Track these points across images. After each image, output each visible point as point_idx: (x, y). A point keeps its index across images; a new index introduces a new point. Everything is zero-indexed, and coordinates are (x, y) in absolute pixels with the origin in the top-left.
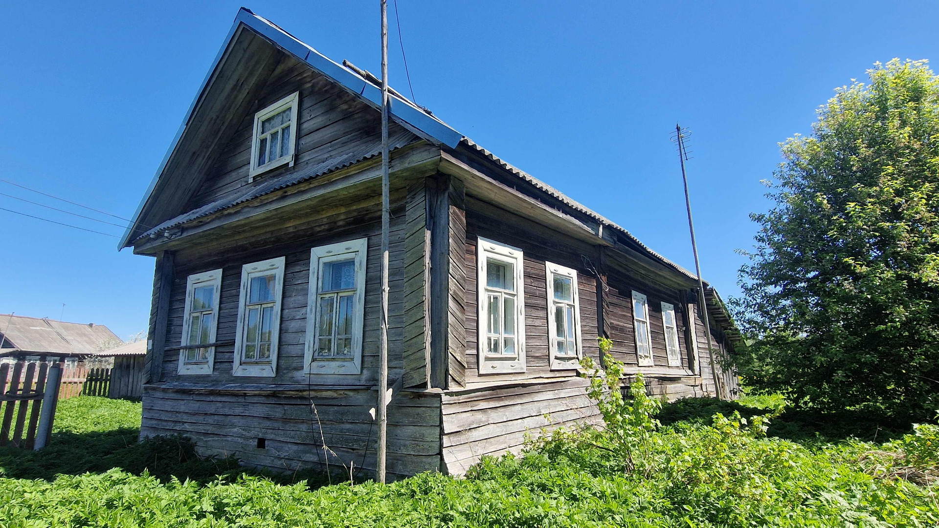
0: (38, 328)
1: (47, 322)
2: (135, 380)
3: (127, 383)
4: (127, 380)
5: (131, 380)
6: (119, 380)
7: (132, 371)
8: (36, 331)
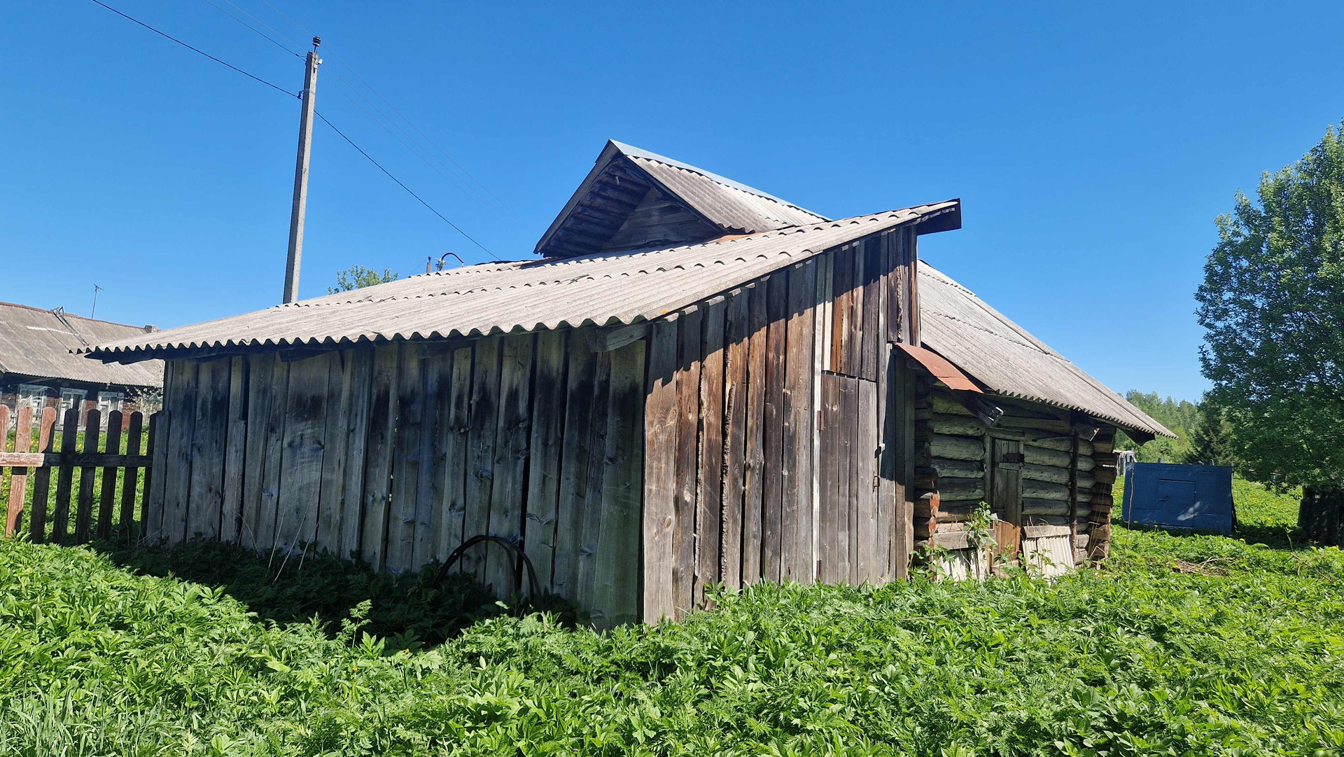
0: (44, 329)
1: (60, 316)
2: (254, 473)
3: (217, 483)
4: (217, 470)
5: (233, 470)
6: (184, 467)
7: (236, 430)
8: (40, 334)
